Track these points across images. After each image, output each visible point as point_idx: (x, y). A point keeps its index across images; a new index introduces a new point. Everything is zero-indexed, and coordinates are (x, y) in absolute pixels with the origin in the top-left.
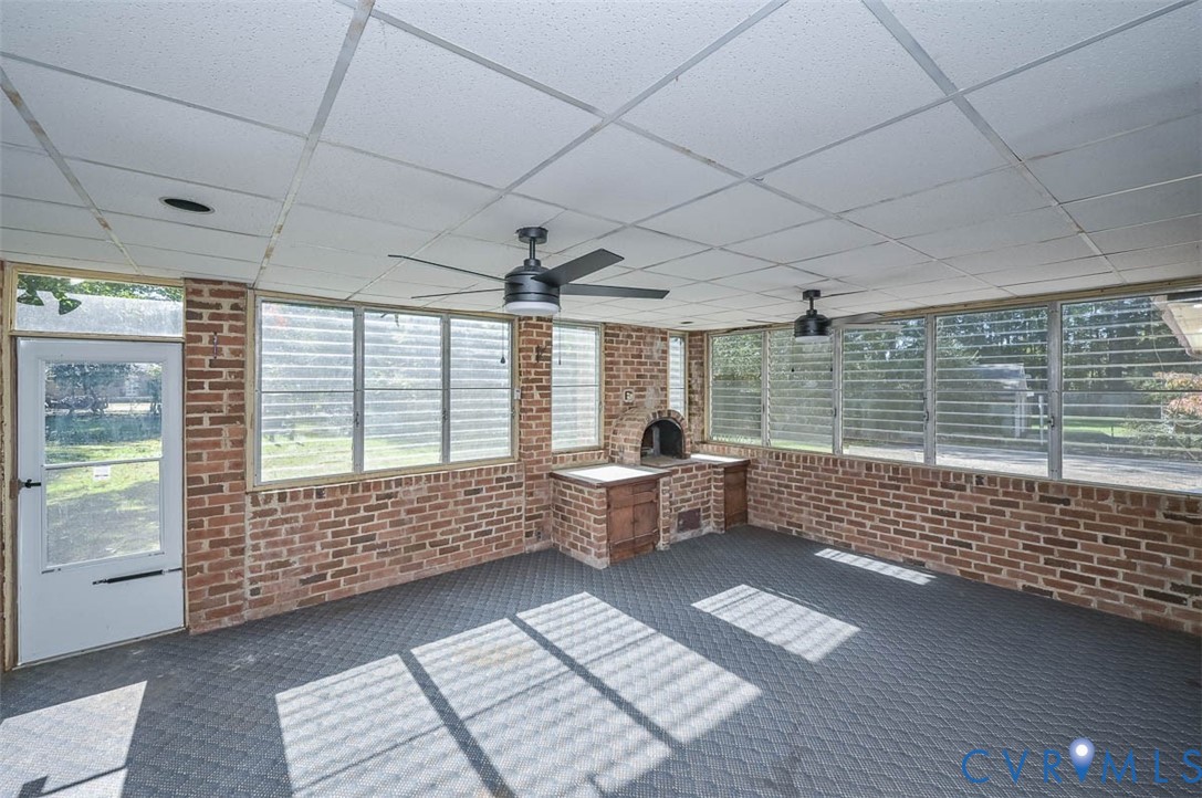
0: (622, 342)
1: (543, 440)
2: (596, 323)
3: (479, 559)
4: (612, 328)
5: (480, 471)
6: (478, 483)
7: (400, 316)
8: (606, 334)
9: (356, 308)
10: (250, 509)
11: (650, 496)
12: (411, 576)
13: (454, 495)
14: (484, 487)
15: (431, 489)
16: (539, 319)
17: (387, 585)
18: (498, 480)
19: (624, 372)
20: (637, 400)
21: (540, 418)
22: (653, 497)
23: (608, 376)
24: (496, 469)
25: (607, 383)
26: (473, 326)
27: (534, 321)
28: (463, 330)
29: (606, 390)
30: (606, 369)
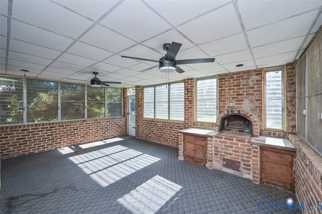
0: (227, 81)
1: (190, 117)
2: (215, 76)
3: (172, 145)
4: (222, 76)
5: (173, 123)
6: (172, 126)
7: (162, 86)
8: (220, 79)
9: (155, 86)
10: (140, 121)
11: (203, 143)
12: (159, 142)
13: (167, 127)
14: (174, 127)
15: (163, 125)
16: (188, 80)
17: (156, 142)
18: (177, 126)
19: (228, 93)
20: (237, 106)
21: (189, 110)
22: (204, 144)
23: (220, 96)
24: (177, 123)
25: (219, 98)
26: (177, 85)
27: (186, 81)
28: (174, 87)
29: (219, 101)
30: (220, 93)
